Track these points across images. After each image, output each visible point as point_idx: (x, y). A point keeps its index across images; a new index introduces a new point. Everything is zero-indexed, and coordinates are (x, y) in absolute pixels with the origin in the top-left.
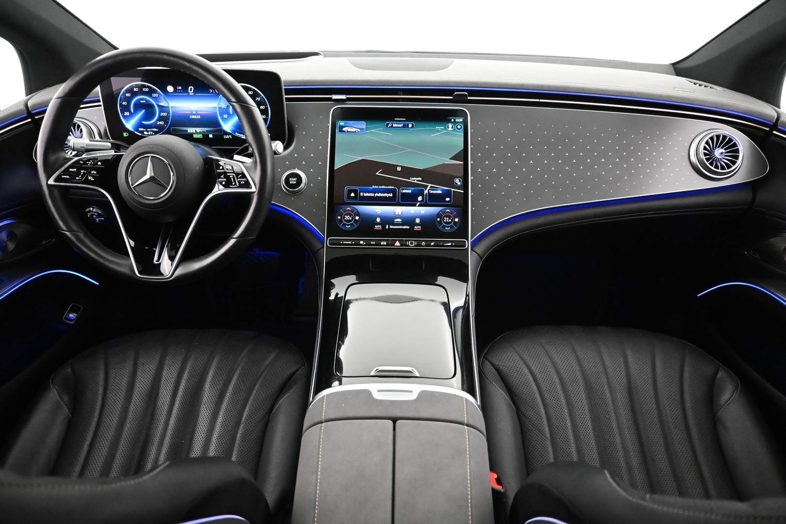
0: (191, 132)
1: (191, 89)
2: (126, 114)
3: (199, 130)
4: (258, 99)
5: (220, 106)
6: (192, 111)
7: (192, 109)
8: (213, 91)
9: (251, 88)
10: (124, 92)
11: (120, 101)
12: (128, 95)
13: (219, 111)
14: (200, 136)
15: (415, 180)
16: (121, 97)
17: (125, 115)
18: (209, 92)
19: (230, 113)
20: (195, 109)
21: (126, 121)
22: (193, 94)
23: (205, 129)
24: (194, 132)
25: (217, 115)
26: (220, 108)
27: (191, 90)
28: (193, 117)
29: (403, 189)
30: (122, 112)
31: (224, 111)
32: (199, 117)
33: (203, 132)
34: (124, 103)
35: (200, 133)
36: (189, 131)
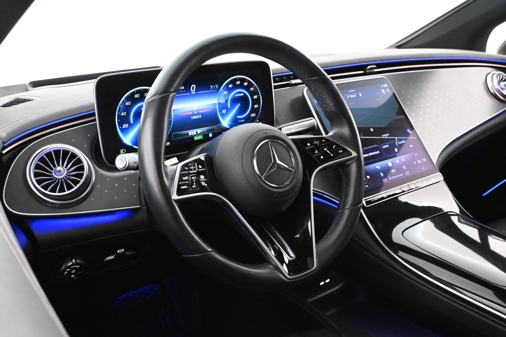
0: (193, 134)
1: (193, 87)
2: (125, 126)
3: (199, 131)
4: (252, 89)
5: (219, 102)
6: (193, 112)
7: (194, 109)
8: (213, 87)
9: (246, 79)
10: (123, 101)
11: (119, 112)
12: (128, 103)
13: (218, 106)
14: (200, 137)
15: (385, 136)
16: (120, 107)
17: (123, 127)
18: (210, 89)
19: (228, 108)
20: (197, 108)
21: (124, 135)
22: (195, 93)
23: (205, 129)
24: (195, 133)
25: (217, 112)
26: (219, 104)
27: (193, 89)
28: (195, 117)
29: (383, 145)
30: (121, 125)
31: (223, 106)
32: (200, 116)
33: (203, 132)
34: (122, 114)
35: (201, 133)
36: (190, 134)
